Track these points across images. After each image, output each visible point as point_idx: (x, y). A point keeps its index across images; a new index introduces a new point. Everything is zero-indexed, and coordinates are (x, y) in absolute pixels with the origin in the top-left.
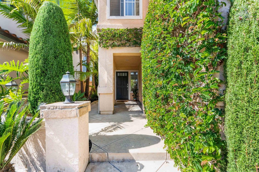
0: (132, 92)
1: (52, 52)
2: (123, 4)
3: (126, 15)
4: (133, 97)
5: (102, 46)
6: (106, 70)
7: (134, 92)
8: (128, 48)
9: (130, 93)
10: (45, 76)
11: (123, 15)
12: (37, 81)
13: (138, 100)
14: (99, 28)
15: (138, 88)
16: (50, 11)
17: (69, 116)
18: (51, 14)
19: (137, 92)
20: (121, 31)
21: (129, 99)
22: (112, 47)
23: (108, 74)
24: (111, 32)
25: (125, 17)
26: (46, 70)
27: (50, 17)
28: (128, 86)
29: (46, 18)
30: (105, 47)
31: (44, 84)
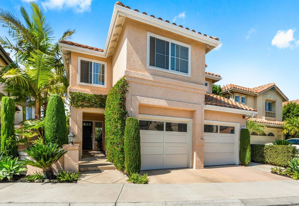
0: (96, 142)
1: (60, 121)
2: (91, 74)
3: (94, 83)
4: (97, 147)
5: (73, 105)
6: (77, 125)
7: (98, 142)
8: (95, 108)
9: (94, 143)
10: (57, 133)
11: (91, 83)
12: (54, 135)
13: (102, 150)
14: (71, 91)
15: (103, 139)
16: (58, 101)
17: (75, 149)
18: (59, 102)
19: (102, 142)
20: (90, 96)
21: (93, 148)
22: (82, 107)
23: (78, 127)
24: (81, 96)
25: (93, 85)
26: (58, 130)
27: (58, 104)
28: (92, 136)
29: (57, 105)
30: (76, 107)
31: (58, 136)
